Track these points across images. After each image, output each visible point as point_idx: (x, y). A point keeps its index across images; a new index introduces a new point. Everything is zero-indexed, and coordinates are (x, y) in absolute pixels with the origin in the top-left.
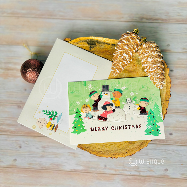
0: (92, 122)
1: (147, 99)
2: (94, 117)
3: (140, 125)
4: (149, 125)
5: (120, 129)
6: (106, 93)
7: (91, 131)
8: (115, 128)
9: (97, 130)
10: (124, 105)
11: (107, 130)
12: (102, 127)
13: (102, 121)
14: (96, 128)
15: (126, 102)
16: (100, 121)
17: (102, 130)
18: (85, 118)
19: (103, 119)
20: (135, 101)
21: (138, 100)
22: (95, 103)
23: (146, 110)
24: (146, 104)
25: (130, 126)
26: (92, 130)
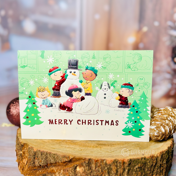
0: (51, 111)
1: (132, 86)
2: (54, 105)
3: (117, 122)
4: (129, 121)
5: (88, 124)
6: (73, 72)
7: (50, 124)
8: (83, 122)
9: (57, 122)
10: (97, 91)
11: (71, 124)
12: (64, 120)
13: (65, 112)
14: (56, 121)
15: (101, 88)
16: (62, 111)
17: (65, 124)
18: (41, 106)
19: (67, 109)
20: (114, 87)
21: (118, 85)
22: (56, 85)
23: (128, 101)
24: (130, 93)
25: (103, 121)
26: (51, 122)
